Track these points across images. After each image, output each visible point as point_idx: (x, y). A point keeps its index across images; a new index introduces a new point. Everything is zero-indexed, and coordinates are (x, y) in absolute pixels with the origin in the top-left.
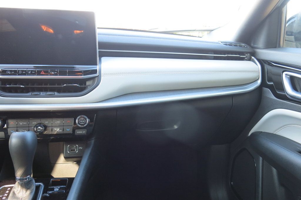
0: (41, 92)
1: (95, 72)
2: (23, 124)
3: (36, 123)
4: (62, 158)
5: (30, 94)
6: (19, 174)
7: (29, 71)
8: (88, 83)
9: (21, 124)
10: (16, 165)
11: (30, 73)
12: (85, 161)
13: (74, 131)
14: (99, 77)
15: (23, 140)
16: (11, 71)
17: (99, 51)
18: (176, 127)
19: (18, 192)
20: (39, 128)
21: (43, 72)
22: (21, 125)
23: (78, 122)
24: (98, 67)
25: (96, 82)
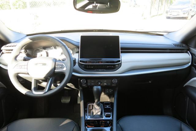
0: (99, 70)
1: (119, 61)
2: (93, 81)
3: (97, 81)
4: (103, 93)
5: (95, 70)
6: (96, 101)
8: (116, 66)
10: (95, 98)
11: (95, 62)
12: (116, 96)
13: (111, 84)
14: (121, 64)
15: (98, 89)
16: (89, 62)
18: (150, 82)
20: (99, 83)
23: (113, 81)
24: (120, 59)
25: (120, 65)
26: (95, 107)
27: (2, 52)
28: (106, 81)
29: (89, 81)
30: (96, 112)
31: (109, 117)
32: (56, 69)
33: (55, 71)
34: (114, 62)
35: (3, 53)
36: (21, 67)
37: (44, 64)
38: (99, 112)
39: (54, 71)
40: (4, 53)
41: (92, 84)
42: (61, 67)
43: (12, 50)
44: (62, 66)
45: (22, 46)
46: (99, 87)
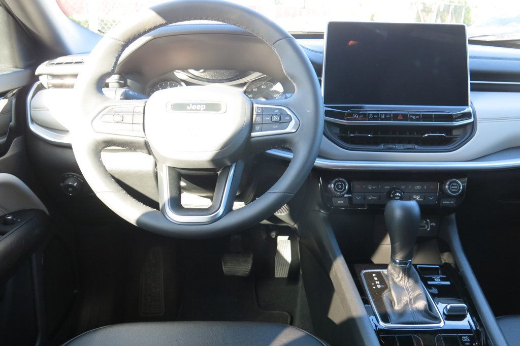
0: (396, 145)
1: (468, 115)
2: (372, 188)
3: (388, 187)
5: (382, 147)
6: (400, 257)
7: (383, 114)
8: (455, 132)
9: (370, 188)
11: (383, 117)
13: (439, 199)
14: (473, 125)
16: (359, 114)
17: (471, 84)
19: (400, 279)
20: (398, 194)
21: (400, 115)
22: (370, 190)
23: (449, 188)
24: (471, 109)
25: (469, 130)
26: (397, 280)
27: (38, 83)
28: (418, 187)
29: (357, 185)
30: (405, 298)
31: (461, 317)
32: (257, 128)
33: (253, 134)
34: (450, 118)
35: (41, 87)
36: (119, 118)
37: (212, 107)
38: (416, 299)
39: (249, 137)
40: (45, 86)
41: (370, 198)
42: (276, 118)
43: (76, 76)
44: (281, 114)
45: (126, 37)
46: (413, 204)
